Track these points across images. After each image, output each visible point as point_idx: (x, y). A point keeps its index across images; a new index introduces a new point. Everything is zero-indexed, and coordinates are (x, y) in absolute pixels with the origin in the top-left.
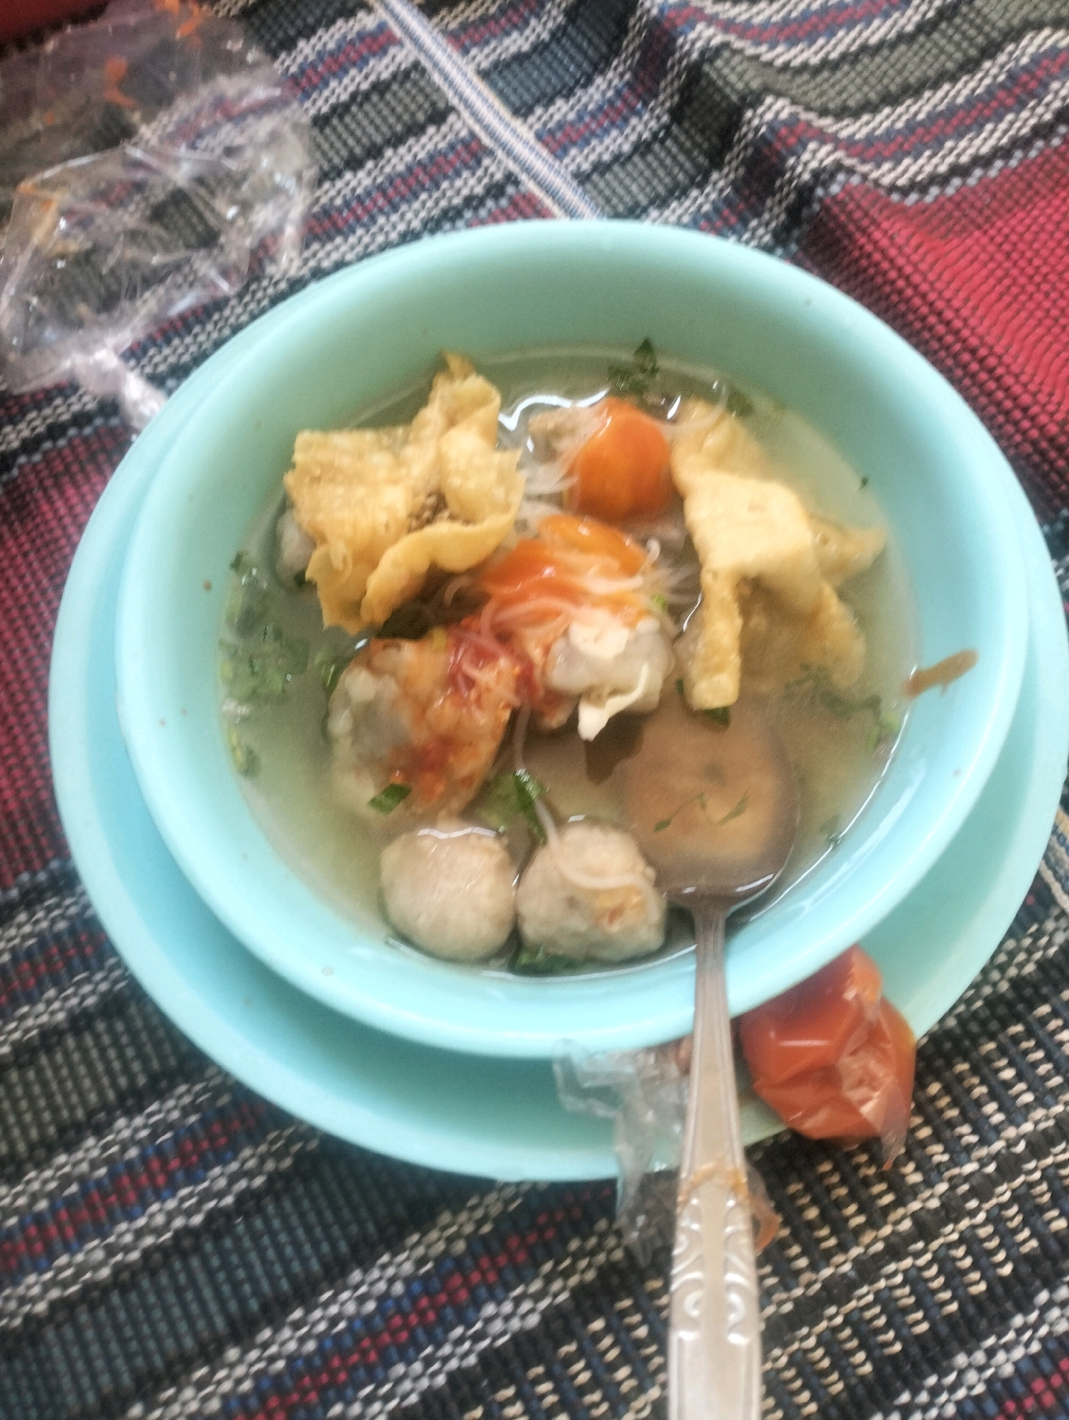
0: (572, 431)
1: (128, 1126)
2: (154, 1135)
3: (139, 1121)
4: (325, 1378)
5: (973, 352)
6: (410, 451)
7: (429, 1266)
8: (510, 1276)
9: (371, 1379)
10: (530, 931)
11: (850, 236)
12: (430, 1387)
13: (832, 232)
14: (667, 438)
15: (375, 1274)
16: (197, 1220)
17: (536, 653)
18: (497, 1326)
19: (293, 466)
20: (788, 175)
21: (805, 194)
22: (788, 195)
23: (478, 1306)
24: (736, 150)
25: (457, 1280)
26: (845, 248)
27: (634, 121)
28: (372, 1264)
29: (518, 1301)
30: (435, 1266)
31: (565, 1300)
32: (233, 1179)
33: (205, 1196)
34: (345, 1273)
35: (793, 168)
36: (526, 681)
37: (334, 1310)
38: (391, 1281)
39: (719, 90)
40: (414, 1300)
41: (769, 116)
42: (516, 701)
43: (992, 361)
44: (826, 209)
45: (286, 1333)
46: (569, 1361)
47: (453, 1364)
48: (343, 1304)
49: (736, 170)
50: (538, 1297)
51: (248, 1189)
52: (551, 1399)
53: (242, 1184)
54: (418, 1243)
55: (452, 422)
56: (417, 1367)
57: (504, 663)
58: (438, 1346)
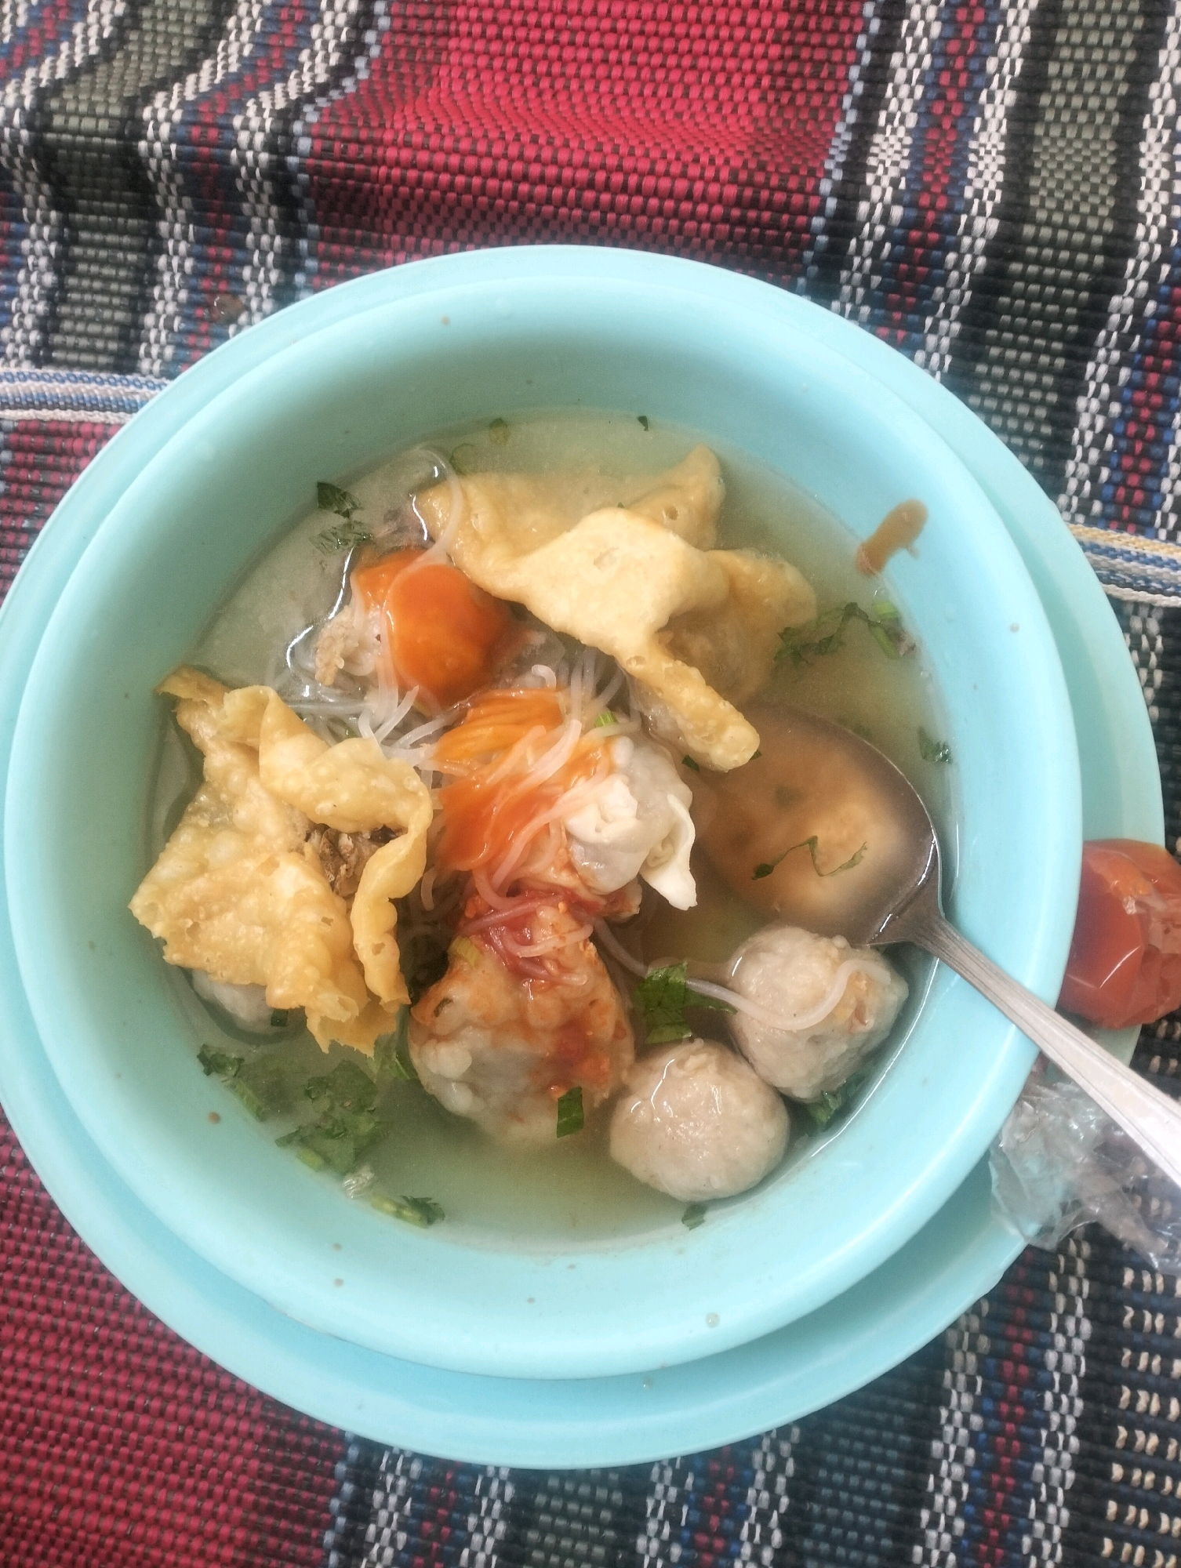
0: (363, 646)
1: (649, 1539)
2: (675, 1523)
3: (652, 1526)
4: (994, 1533)
5: (591, 185)
6: (242, 814)
7: (979, 1380)
8: (1037, 1318)
9: (1026, 1496)
10: (803, 1092)
11: (366, 178)
12: (1072, 1455)
13: (344, 188)
14: (442, 561)
15: (949, 1430)
16: (777, 1537)
17: (565, 879)
18: (1069, 1360)
19: (161, 943)
20: (243, 170)
21: (279, 175)
22: (260, 186)
23: (1041, 1365)
24: (161, 187)
25: (1008, 1366)
26: (372, 191)
27: (26, 245)
28: (941, 1428)
29: (1062, 1329)
30: (984, 1377)
31: (1090, 1287)
32: (770, 1484)
33: (763, 1517)
34: (925, 1452)
35: (243, 160)
36: (577, 906)
37: (947, 1485)
38: (966, 1423)
39: (87, 147)
40: (997, 1415)
41: (165, 130)
42: (587, 931)
43: (617, 178)
44: (316, 171)
45: (932, 1534)
46: (1138, 1322)
47: (1071, 1422)
48: (949, 1475)
49: (180, 205)
50: (1070, 1310)
51: (789, 1480)
52: (1156, 1362)
53: (781, 1481)
54: (954, 1375)
55: (251, 753)
56: (1049, 1453)
57: (547, 914)
58: (1046, 1424)
